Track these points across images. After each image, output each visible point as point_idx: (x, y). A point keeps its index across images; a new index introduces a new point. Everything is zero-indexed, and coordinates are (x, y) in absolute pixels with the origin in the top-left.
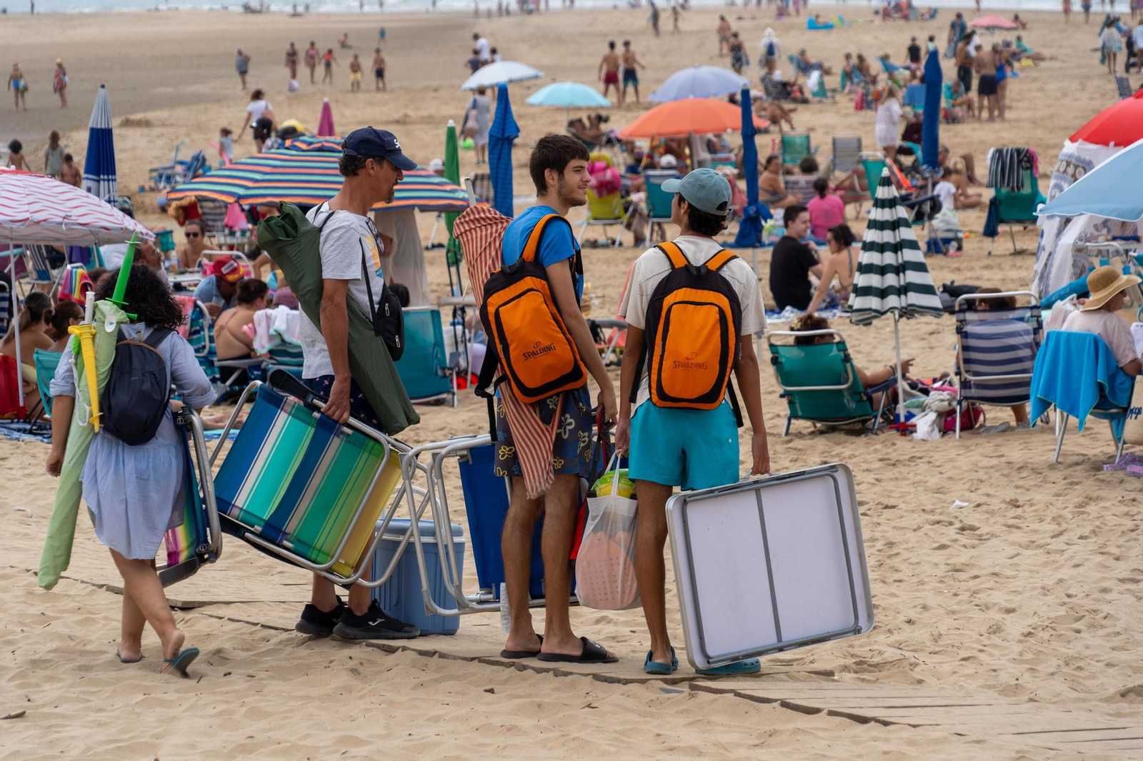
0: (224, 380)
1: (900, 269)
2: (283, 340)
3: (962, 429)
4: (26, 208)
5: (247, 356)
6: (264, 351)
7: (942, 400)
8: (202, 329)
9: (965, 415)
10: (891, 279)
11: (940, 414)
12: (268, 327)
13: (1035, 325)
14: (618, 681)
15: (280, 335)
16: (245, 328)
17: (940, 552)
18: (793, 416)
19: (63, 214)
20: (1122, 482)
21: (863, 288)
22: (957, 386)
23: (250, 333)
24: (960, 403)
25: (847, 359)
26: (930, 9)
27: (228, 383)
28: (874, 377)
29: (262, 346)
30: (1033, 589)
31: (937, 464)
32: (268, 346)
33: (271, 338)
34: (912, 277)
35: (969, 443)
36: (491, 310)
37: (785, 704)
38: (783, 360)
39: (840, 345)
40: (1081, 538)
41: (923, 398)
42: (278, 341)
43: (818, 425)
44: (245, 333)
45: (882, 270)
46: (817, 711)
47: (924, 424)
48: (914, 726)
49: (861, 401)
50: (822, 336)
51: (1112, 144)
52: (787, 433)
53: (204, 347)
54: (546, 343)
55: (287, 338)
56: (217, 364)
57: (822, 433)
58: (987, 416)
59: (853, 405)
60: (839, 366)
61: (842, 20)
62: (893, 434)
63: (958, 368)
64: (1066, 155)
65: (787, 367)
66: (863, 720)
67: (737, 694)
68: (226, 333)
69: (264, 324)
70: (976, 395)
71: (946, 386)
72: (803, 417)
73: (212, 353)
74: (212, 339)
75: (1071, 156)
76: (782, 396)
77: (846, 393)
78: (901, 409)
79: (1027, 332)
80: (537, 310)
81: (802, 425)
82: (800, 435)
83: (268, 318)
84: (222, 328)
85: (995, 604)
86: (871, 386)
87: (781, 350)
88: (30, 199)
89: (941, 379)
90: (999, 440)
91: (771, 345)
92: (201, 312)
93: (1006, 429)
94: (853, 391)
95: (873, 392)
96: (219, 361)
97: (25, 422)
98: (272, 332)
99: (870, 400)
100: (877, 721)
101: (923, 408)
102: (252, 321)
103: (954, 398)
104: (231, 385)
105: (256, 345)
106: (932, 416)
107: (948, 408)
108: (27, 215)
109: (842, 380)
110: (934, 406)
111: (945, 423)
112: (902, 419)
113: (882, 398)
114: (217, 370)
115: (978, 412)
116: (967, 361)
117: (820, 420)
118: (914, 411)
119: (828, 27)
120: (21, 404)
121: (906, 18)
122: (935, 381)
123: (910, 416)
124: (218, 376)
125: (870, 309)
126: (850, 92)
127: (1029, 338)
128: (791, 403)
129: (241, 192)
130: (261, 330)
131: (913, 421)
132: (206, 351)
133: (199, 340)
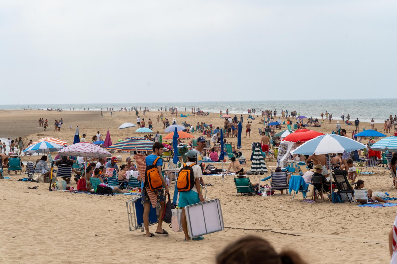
0: (119, 184)
1: (260, 164)
2: (132, 177)
3: (272, 195)
4: (90, 149)
5: (123, 180)
6: (128, 179)
7: (267, 189)
8: (115, 174)
9: (272, 192)
10: (258, 166)
11: (267, 192)
12: (129, 174)
13: (286, 175)
14: (248, 230)
15: (131, 176)
16: (124, 174)
17: (283, 214)
18: (238, 192)
19: (97, 151)
20: (307, 204)
21: (253, 167)
22: (270, 187)
23: (125, 175)
24: (271, 190)
25: (249, 181)
26: (207, 113)
27: (120, 185)
28: (254, 185)
29: (128, 178)
30: (305, 219)
31: (270, 201)
32: (129, 178)
33: (130, 176)
34: (262, 165)
35: (273, 197)
36: (148, 173)
37: (280, 233)
38: (236, 181)
39: (248, 178)
40: (307, 212)
41: (263, 189)
42: (131, 177)
43: (242, 194)
44: (124, 175)
45: (257, 164)
46: (286, 234)
47: (264, 194)
48: (304, 236)
49: (252, 189)
50: (244, 176)
51: (291, 141)
52: (237, 195)
53: (116, 178)
54: (158, 180)
55: (133, 176)
56: (118, 181)
57: (243, 195)
58: (276, 193)
59: (250, 190)
60: (248, 182)
61: (188, 115)
62: (257, 196)
63: (271, 183)
64: (282, 143)
65: (237, 182)
66: (295, 235)
67: (271, 231)
68: (120, 175)
69: (128, 173)
70: (274, 188)
71: (267, 186)
72: (240, 192)
73: (117, 179)
74: (117, 176)
75: (283, 143)
76: (236, 188)
77: (249, 188)
78: (259, 191)
79: (284, 176)
80: (156, 174)
81: (239, 194)
82: (239, 196)
83: (129, 172)
84: (119, 174)
85: (300, 221)
86: (253, 186)
87: (236, 179)
88: (91, 148)
89: (266, 185)
90: (279, 197)
91: (235, 178)
92: (115, 171)
93: (279, 195)
94: (250, 187)
95: (254, 188)
96: (119, 181)
97: (87, 191)
98: (130, 175)
99: (253, 189)
100: (297, 235)
101: (263, 191)
102: (126, 173)
103: (270, 189)
104: (121, 186)
105: (127, 178)
106: (266, 192)
107: (269, 191)
108: (91, 151)
109: (248, 185)
110: (266, 190)
111: (268, 193)
112: (260, 193)
113: (255, 189)
114: (118, 182)
115: (274, 192)
116: (273, 182)
117: (242, 193)
118: (262, 191)
119: (185, 116)
120: (86, 188)
121: (202, 115)
122: (265, 186)
123: (261, 192)
124: (118, 184)
125: (255, 171)
126: (198, 131)
127: (285, 178)
128: (238, 189)
129: (123, 148)
130: (128, 175)
131: (262, 193)
132: (116, 179)
133: (115, 177)
